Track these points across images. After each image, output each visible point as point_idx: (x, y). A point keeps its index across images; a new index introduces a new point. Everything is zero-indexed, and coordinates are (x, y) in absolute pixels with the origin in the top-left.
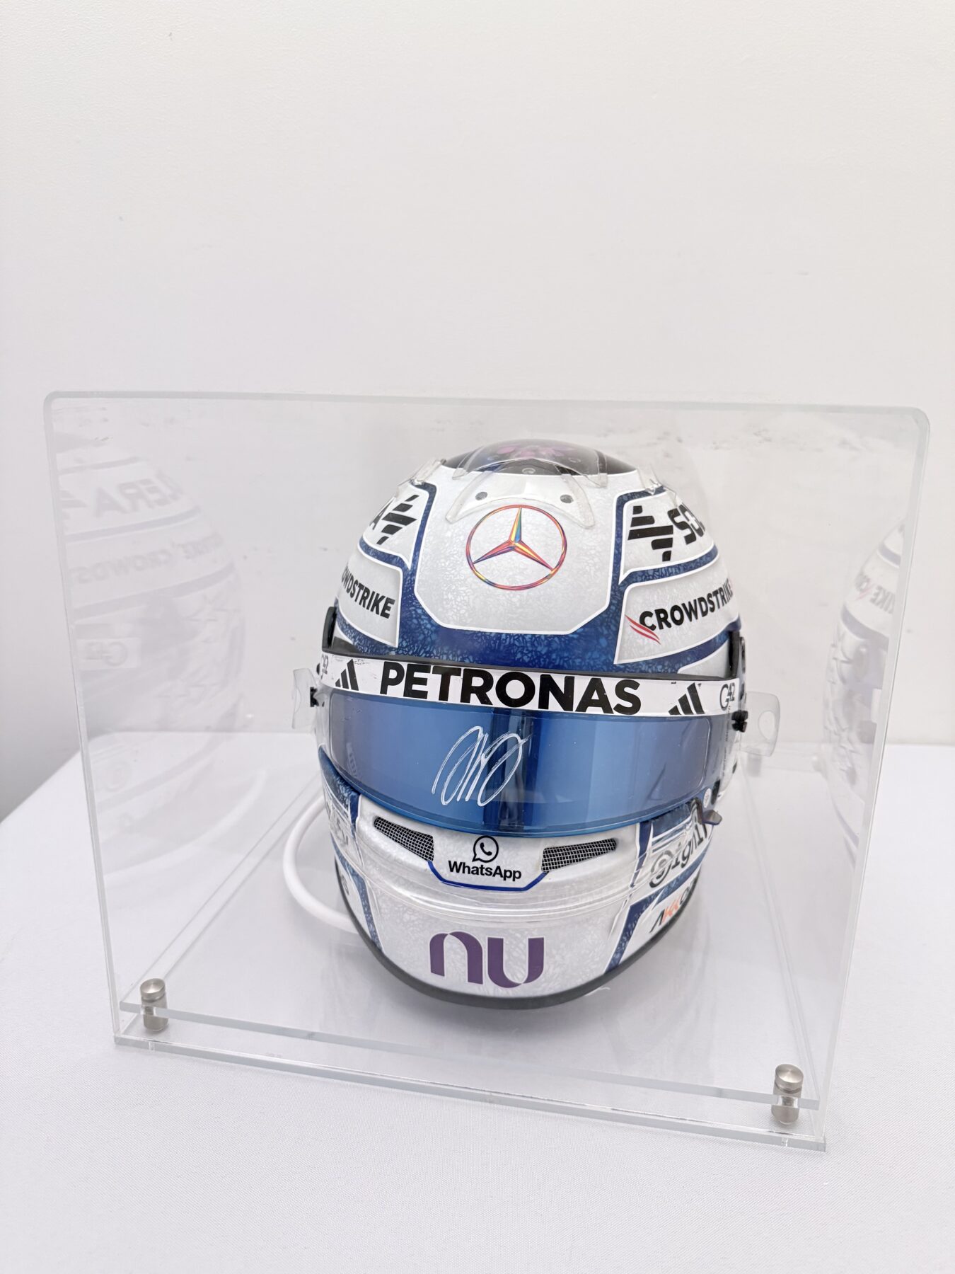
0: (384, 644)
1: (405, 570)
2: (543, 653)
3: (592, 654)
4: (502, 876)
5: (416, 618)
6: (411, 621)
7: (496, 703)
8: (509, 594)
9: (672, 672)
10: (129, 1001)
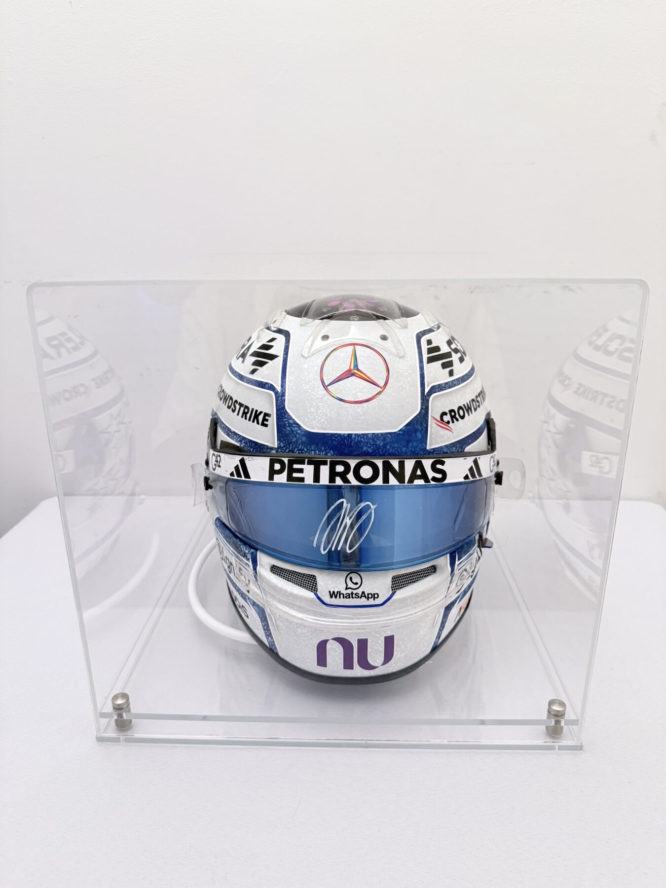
0: (266, 446)
1: (276, 393)
2: (381, 445)
3: (413, 444)
4: (366, 598)
5: (289, 426)
6: (285, 428)
7: (354, 482)
8: (353, 407)
9: (461, 451)
10: (105, 711)
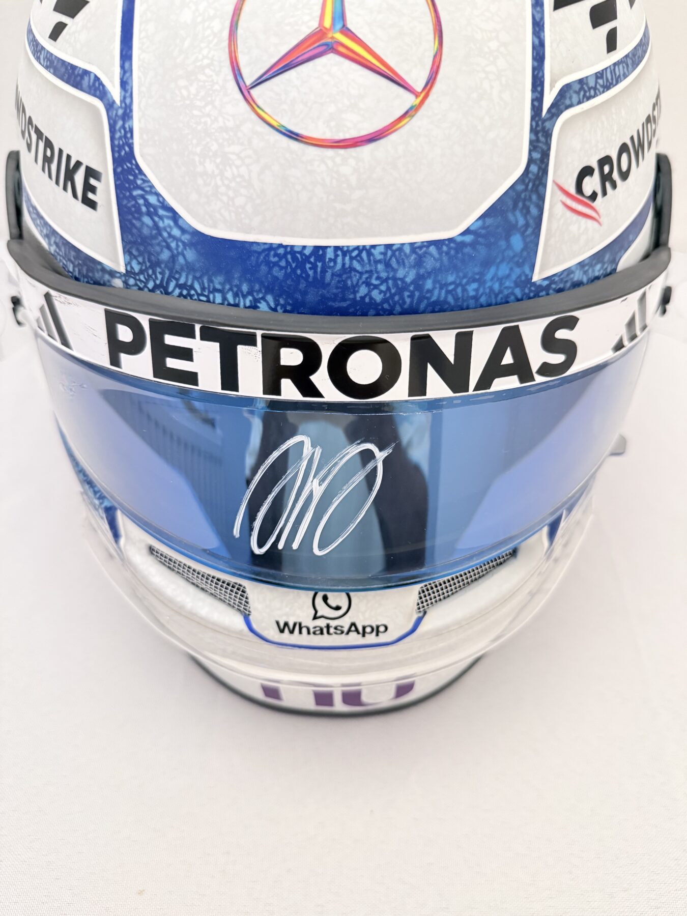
0: (100, 263)
1: (110, 106)
2: (408, 280)
3: (498, 269)
4: (358, 633)
6: (139, 219)
7: (331, 393)
8: (329, 158)
9: (611, 271)
